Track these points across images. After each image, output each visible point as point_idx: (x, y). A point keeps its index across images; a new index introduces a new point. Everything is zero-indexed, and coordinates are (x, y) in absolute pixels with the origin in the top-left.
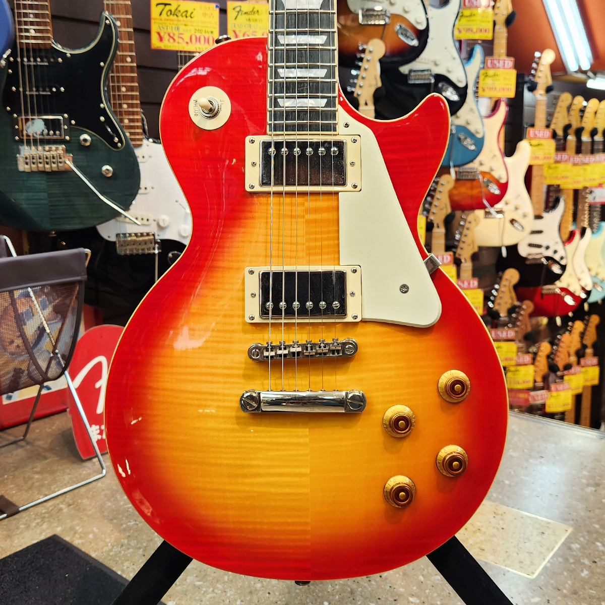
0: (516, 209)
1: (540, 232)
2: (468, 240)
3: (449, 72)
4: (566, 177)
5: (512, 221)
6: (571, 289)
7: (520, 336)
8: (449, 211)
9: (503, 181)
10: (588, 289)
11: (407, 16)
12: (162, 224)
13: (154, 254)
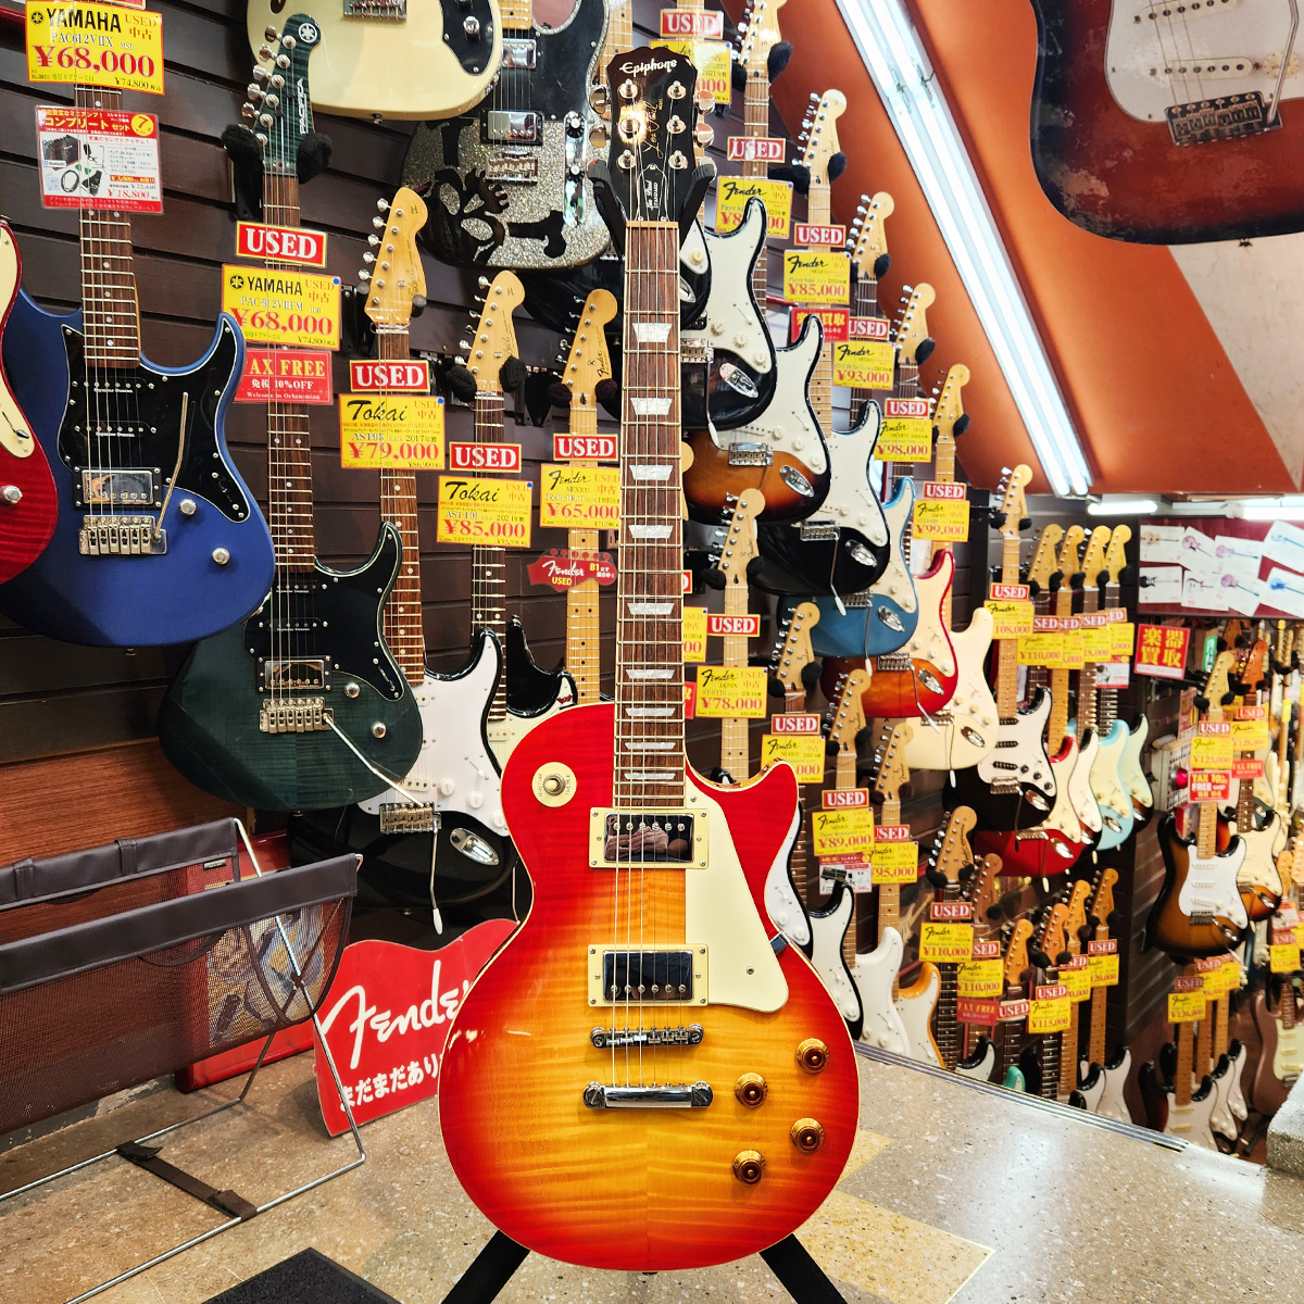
0: (973, 712)
1: (1012, 744)
2: (894, 764)
3: (862, 525)
4: (1056, 655)
5: (966, 731)
6: (1067, 832)
7: (981, 912)
8: (863, 724)
9: (950, 674)
10: (1096, 829)
11: (797, 455)
12: (444, 792)
13: (432, 832)
